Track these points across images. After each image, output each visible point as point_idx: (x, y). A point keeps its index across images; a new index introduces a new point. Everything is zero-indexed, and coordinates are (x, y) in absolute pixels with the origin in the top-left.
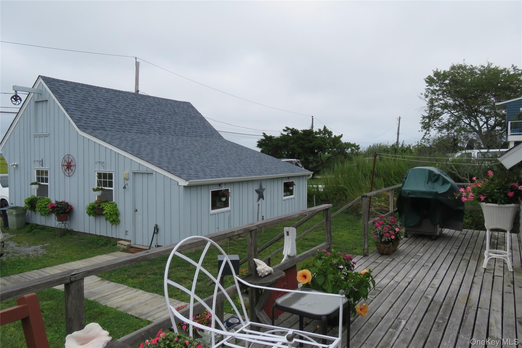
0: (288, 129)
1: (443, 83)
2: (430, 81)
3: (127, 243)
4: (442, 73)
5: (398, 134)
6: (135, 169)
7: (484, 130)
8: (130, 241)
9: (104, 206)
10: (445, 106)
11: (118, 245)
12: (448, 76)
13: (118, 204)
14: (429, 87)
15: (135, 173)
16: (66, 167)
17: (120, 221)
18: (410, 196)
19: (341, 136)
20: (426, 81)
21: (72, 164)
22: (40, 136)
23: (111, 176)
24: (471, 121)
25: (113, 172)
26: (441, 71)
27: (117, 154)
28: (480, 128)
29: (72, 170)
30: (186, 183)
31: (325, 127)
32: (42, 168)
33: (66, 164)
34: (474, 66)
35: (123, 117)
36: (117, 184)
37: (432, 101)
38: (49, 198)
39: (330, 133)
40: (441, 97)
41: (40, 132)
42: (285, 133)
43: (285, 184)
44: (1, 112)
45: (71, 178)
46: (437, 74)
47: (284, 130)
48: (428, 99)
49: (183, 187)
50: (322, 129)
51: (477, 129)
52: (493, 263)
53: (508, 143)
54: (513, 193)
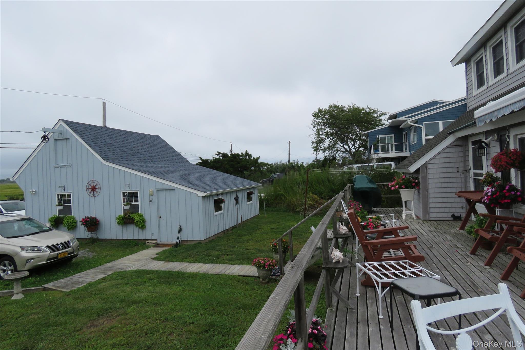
0: (219, 153)
1: (324, 118)
2: (316, 115)
3: (155, 242)
4: (324, 110)
5: (289, 154)
6: (160, 187)
7: (353, 150)
8: (156, 240)
9: (134, 216)
10: (327, 134)
11: (147, 244)
12: (327, 112)
13: (144, 214)
14: (315, 120)
15: (158, 190)
16: (90, 190)
17: (146, 227)
18: (359, 190)
19: (259, 158)
20: (313, 115)
21: (97, 187)
22: (61, 167)
23: (136, 194)
24: (343, 144)
25: (139, 191)
26: (322, 109)
27: (142, 178)
28: (350, 149)
29: (97, 192)
30: (204, 194)
31: (246, 151)
32: (64, 192)
33: (90, 187)
34: (344, 106)
35: (125, 149)
36: (143, 199)
37: (318, 130)
38: (72, 215)
39: (250, 156)
40: (323, 127)
41: (60, 163)
42: (217, 157)
43: (248, 193)
44: (1, 148)
45: (96, 198)
46: (320, 111)
47: (216, 154)
48: (315, 129)
49: (201, 197)
50: (244, 153)
51: (348, 150)
52: (407, 217)
53: (372, 159)
54: (414, 184)
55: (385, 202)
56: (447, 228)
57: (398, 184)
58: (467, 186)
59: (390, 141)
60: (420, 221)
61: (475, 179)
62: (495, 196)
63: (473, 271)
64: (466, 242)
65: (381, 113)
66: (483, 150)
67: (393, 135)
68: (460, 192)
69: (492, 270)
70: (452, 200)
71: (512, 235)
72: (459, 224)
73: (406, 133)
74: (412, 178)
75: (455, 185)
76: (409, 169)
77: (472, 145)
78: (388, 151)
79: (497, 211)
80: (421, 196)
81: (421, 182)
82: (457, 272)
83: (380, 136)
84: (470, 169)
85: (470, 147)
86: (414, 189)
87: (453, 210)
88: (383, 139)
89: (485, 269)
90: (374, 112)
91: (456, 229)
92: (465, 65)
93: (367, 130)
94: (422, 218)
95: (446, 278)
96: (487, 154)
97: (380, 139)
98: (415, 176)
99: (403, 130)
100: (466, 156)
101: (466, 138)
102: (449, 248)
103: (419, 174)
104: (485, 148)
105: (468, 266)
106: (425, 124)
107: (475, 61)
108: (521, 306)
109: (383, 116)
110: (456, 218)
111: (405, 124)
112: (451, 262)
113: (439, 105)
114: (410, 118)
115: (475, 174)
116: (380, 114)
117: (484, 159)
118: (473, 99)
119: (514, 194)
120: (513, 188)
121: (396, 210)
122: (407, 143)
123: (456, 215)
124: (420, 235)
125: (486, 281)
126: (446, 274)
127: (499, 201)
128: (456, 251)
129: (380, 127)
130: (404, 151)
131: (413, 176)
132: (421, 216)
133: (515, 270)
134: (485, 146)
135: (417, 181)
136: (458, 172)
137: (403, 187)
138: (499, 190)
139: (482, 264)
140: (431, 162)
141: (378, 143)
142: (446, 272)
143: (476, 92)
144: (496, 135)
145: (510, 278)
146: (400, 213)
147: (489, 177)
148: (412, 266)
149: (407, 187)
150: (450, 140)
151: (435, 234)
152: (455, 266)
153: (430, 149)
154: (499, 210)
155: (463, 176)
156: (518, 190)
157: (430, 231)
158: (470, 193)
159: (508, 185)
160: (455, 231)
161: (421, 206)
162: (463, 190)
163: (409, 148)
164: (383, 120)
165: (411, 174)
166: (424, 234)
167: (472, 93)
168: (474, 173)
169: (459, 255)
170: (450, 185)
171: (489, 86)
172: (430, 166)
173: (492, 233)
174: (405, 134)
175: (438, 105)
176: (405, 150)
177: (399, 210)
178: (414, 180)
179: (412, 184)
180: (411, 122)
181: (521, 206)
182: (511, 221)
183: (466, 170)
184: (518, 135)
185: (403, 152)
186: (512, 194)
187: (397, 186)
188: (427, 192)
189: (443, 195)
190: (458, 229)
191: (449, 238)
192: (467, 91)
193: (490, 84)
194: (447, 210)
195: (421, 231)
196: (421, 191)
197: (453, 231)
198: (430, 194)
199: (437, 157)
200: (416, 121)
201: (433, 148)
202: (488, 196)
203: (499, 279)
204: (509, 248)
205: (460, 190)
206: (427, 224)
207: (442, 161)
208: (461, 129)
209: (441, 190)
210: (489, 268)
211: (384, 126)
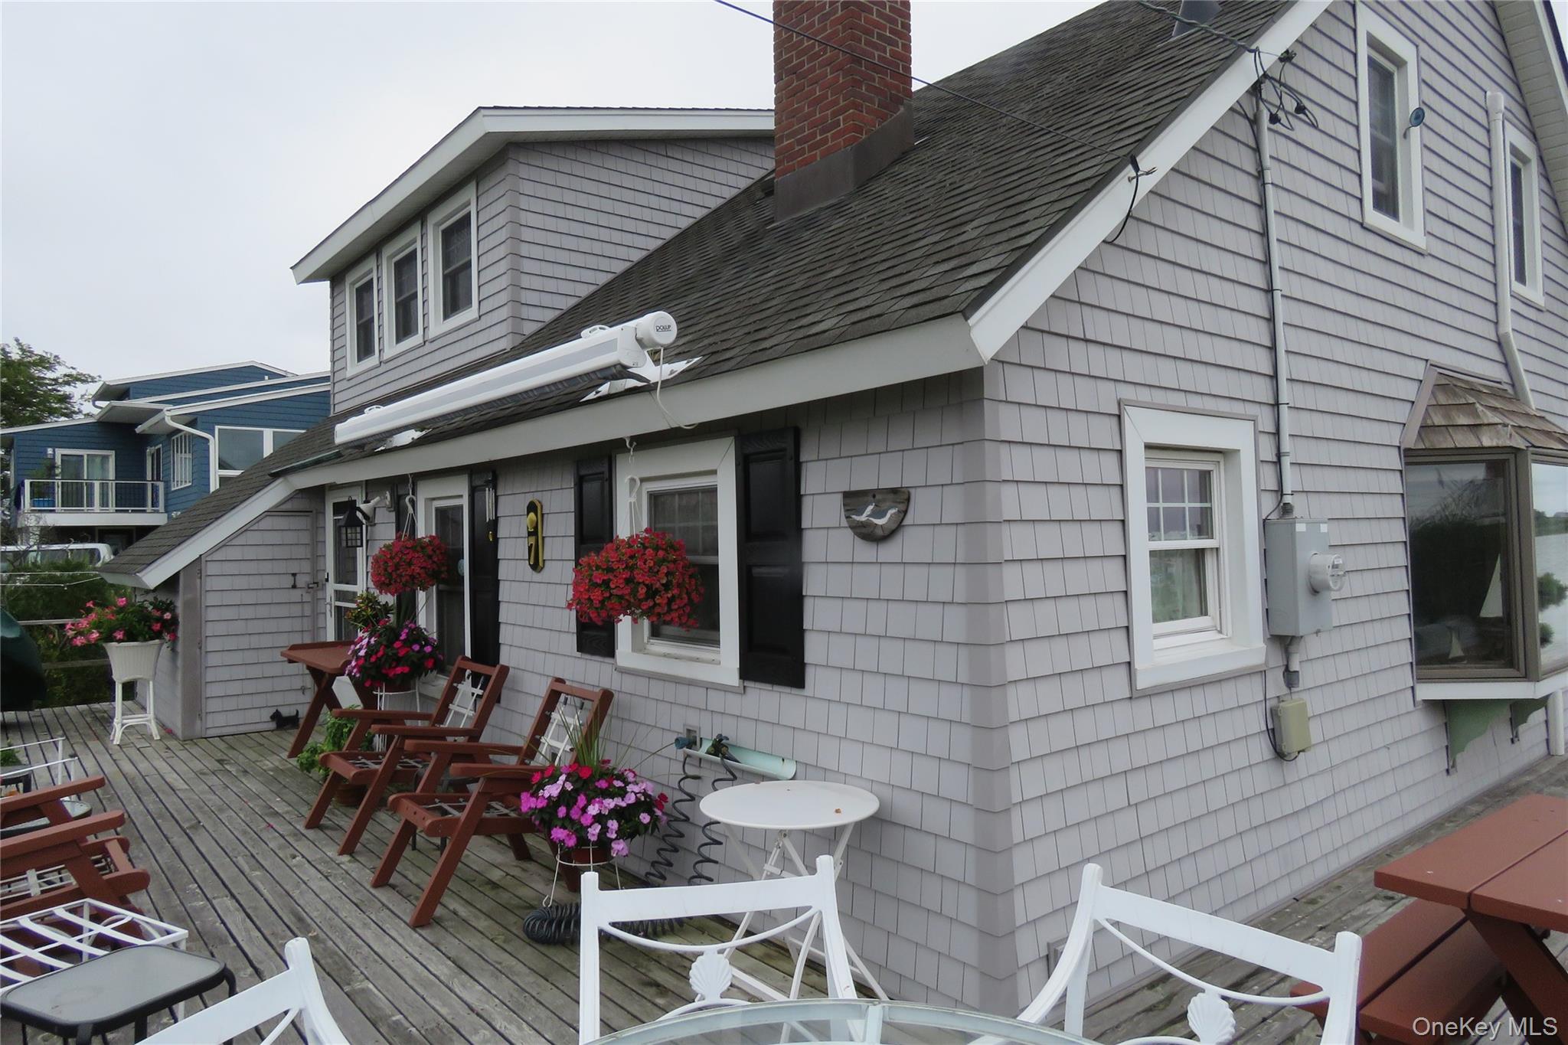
52: (130, 733)
53: (26, 529)
54: (157, 627)
55: (64, 685)
56: (253, 755)
57: (98, 626)
58: (316, 629)
59: (98, 473)
60: (172, 743)
61: (338, 608)
62: (373, 660)
63: (305, 879)
64: (300, 793)
65: (74, 372)
66: (358, 529)
67: (113, 453)
68: (294, 648)
69: (355, 865)
70: (276, 670)
71: (411, 759)
72: (290, 738)
73: (159, 450)
74: (151, 607)
75: (286, 625)
76: (144, 579)
77: (334, 515)
78: (90, 503)
79: (381, 696)
80: (180, 663)
81: (180, 619)
82: (259, 892)
83: (60, 452)
84: (327, 580)
85: (330, 518)
86: (157, 641)
87: (277, 700)
88: (73, 466)
89: (338, 865)
90: (43, 362)
91: (278, 757)
92: (329, 289)
93: (12, 426)
94: (179, 732)
95: (223, 922)
96: (367, 541)
97: (58, 461)
98: (162, 597)
99: (146, 439)
100: (316, 543)
101: (318, 493)
102: (248, 820)
103: (178, 592)
104: (364, 527)
105: (295, 866)
106: (219, 429)
107: (353, 284)
108: (407, 952)
109: (78, 384)
110: (282, 722)
111: (155, 424)
112: (247, 863)
113: (267, 382)
114: (171, 407)
115: (340, 595)
116: (65, 375)
117: (361, 552)
118: (345, 385)
119: (418, 652)
120: (418, 635)
121: (92, 712)
122: (161, 485)
123: (286, 712)
124: (164, 792)
125: (334, 904)
126: (228, 908)
127: (384, 671)
128: (270, 825)
129: (63, 421)
130: (149, 508)
131: (156, 598)
132: (177, 725)
133: (408, 852)
134: (364, 521)
135: (167, 616)
136: (294, 587)
137: (119, 635)
138: (384, 643)
139: (332, 852)
140: (217, 556)
141: (52, 476)
142: (229, 902)
143: (354, 367)
144: (388, 495)
145: (395, 879)
146: (107, 721)
147: (367, 606)
148: (98, 917)
149: (131, 637)
150: (274, 494)
151: (213, 780)
152: (256, 874)
153: (215, 515)
154: (384, 694)
155: (307, 598)
156: (427, 641)
157: (199, 774)
158: (322, 647)
159: (407, 627)
160: (277, 764)
161: (179, 693)
162: (308, 640)
163: (166, 500)
164: (76, 398)
165: (148, 592)
166: (179, 784)
167: (345, 368)
168: (336, 592)
169: (275, 838)
170: (272, 626)
171: (385, 358)
172: (211, 569)
173: (363, 761)
174: (153, 455)
175: (263, 379)
176: (153, 506)
177: (105, 712)
178: (158, 614)
179: (150, 628)
180: (174, 418)
181: (436, 677)
182: (409, 723)
183: (317, 583)
184: (434, 499)
185: (144, 511)
186: (413, 650)
187: (95, 635)
188: (200, 648)
189: (251, 656)
190: (285, 755)
191: (254, 786)
192: (333, 362)
193: (386, 355)
194: (259, 701)
195: (171, 777)
196: (180, 648)
197: (270, 763)
198: (210, 656)
199: (234, 542)
200: (192, 417)
201: (222, 516)
202: (358, 658)
203: (368, 887)
204: (391, 798)
205: (299, 642)
206: (195, 751)
207: (250, 554)
208: (304, 467)
209: (244, 642)
210: (350, 861)
211: (80, 419)
